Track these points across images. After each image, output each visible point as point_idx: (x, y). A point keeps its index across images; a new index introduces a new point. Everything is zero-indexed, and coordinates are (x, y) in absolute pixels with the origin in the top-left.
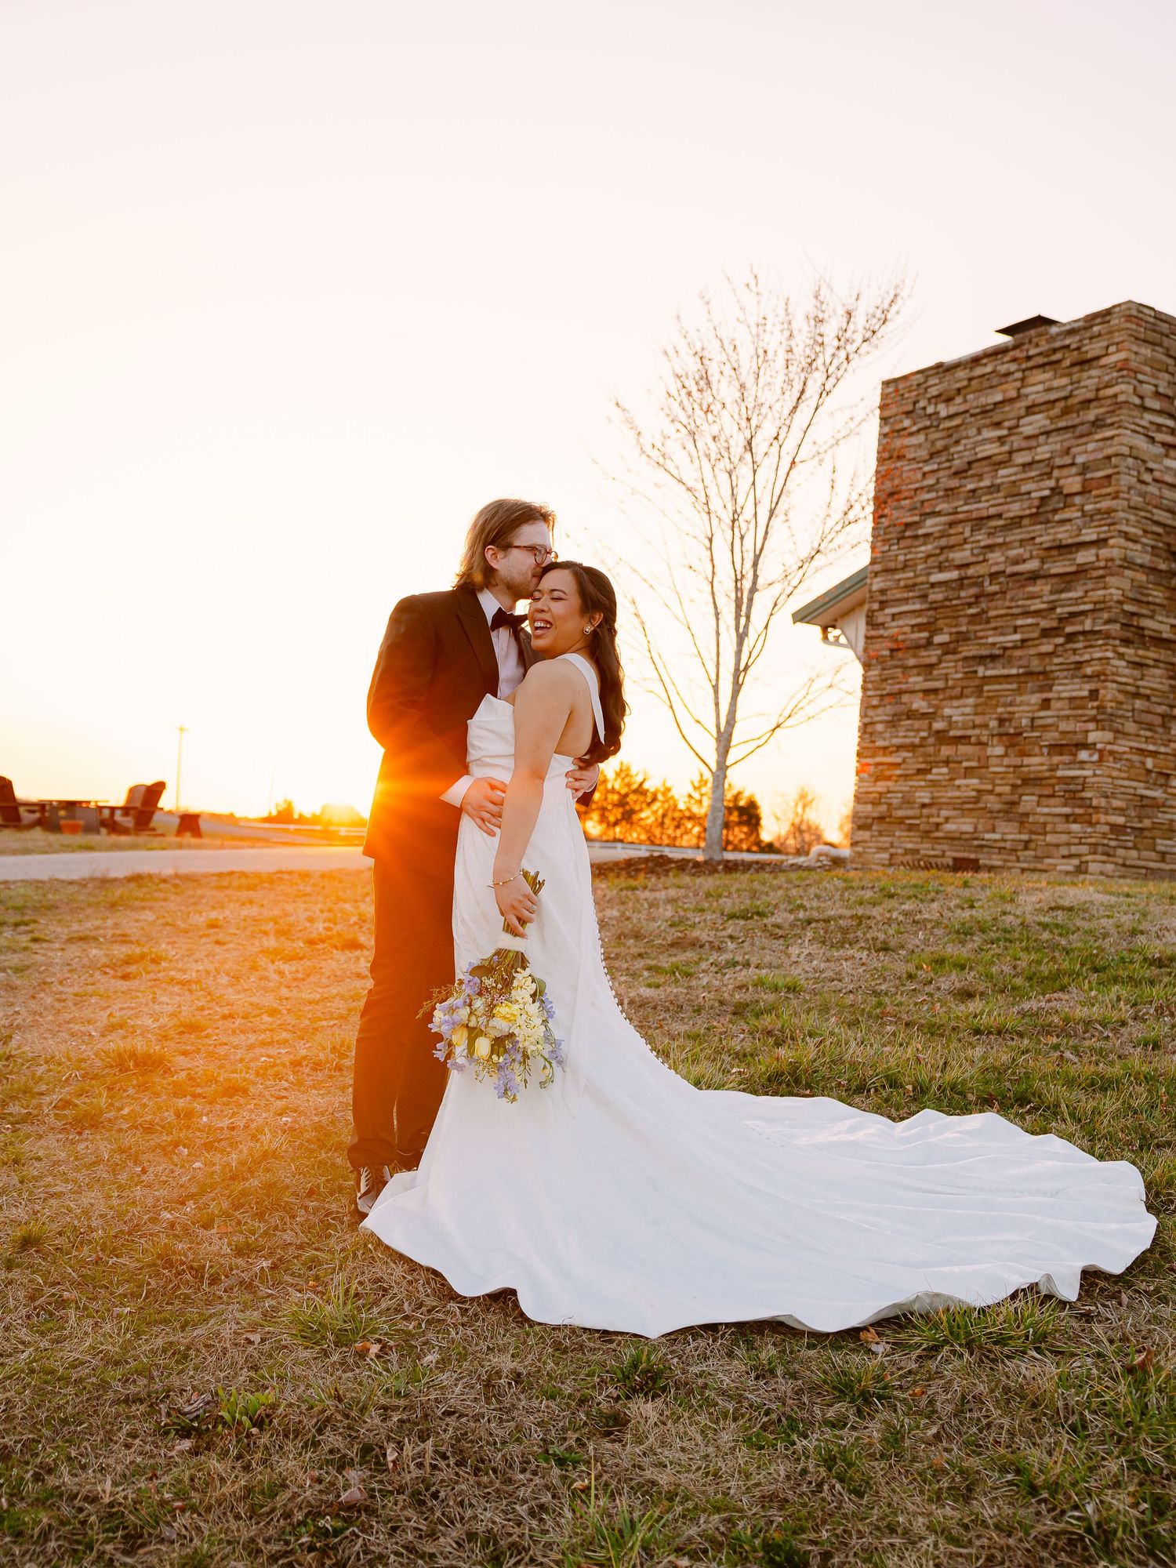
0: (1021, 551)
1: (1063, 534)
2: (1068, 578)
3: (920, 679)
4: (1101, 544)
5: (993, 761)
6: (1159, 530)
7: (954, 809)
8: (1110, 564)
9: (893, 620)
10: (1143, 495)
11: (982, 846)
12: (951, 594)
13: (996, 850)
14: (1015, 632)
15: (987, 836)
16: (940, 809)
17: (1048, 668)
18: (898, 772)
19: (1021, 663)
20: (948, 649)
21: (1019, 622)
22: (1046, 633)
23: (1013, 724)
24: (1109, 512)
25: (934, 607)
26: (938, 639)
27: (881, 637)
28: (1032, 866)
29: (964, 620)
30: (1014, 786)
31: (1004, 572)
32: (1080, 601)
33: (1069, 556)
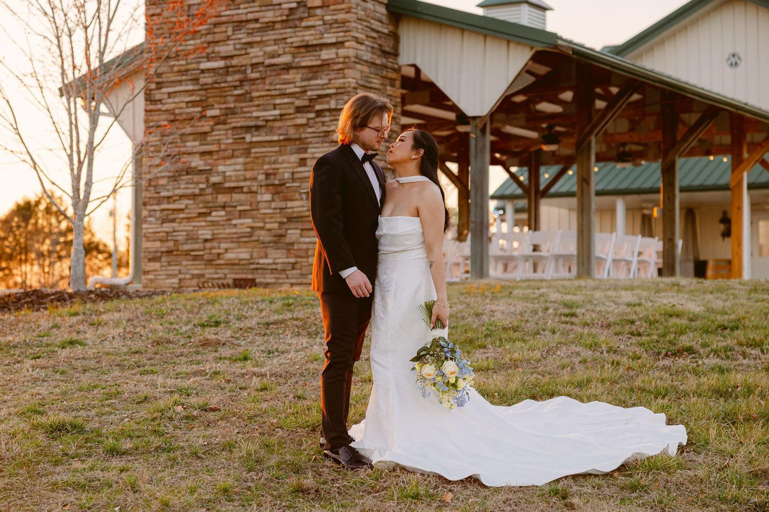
0: (276, 48)
1: (309, 37)
2: (314, 69)
3: (197, 143)
4: (339, 45)
5: (261, 205)
6: (375, 35)
7: (232, 242)
8: (347, 60)
9: (169, 97)
10: (365, 10)
11: (257, 269)
12: (219, 79)
13: (269, 271)
14: (275, 109)
15: (261, 261)
16: (220, 243)
17: (303, 136)
18: (182, 216)
19: (280, 132)
20: (219, 121)
21: (278, 101)
22: (299, 110)
23: (278, 177)
24: (344, 22)
25: (205, 88)
26: (210, 113)
27: (160, 110)
28: (299, 281)
29: (231, 99)
30: (281, 223)
31: (263, 63)
32: (325, 87)
33: (315, 53)
